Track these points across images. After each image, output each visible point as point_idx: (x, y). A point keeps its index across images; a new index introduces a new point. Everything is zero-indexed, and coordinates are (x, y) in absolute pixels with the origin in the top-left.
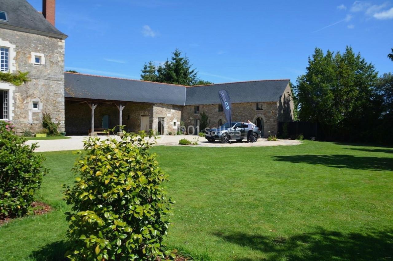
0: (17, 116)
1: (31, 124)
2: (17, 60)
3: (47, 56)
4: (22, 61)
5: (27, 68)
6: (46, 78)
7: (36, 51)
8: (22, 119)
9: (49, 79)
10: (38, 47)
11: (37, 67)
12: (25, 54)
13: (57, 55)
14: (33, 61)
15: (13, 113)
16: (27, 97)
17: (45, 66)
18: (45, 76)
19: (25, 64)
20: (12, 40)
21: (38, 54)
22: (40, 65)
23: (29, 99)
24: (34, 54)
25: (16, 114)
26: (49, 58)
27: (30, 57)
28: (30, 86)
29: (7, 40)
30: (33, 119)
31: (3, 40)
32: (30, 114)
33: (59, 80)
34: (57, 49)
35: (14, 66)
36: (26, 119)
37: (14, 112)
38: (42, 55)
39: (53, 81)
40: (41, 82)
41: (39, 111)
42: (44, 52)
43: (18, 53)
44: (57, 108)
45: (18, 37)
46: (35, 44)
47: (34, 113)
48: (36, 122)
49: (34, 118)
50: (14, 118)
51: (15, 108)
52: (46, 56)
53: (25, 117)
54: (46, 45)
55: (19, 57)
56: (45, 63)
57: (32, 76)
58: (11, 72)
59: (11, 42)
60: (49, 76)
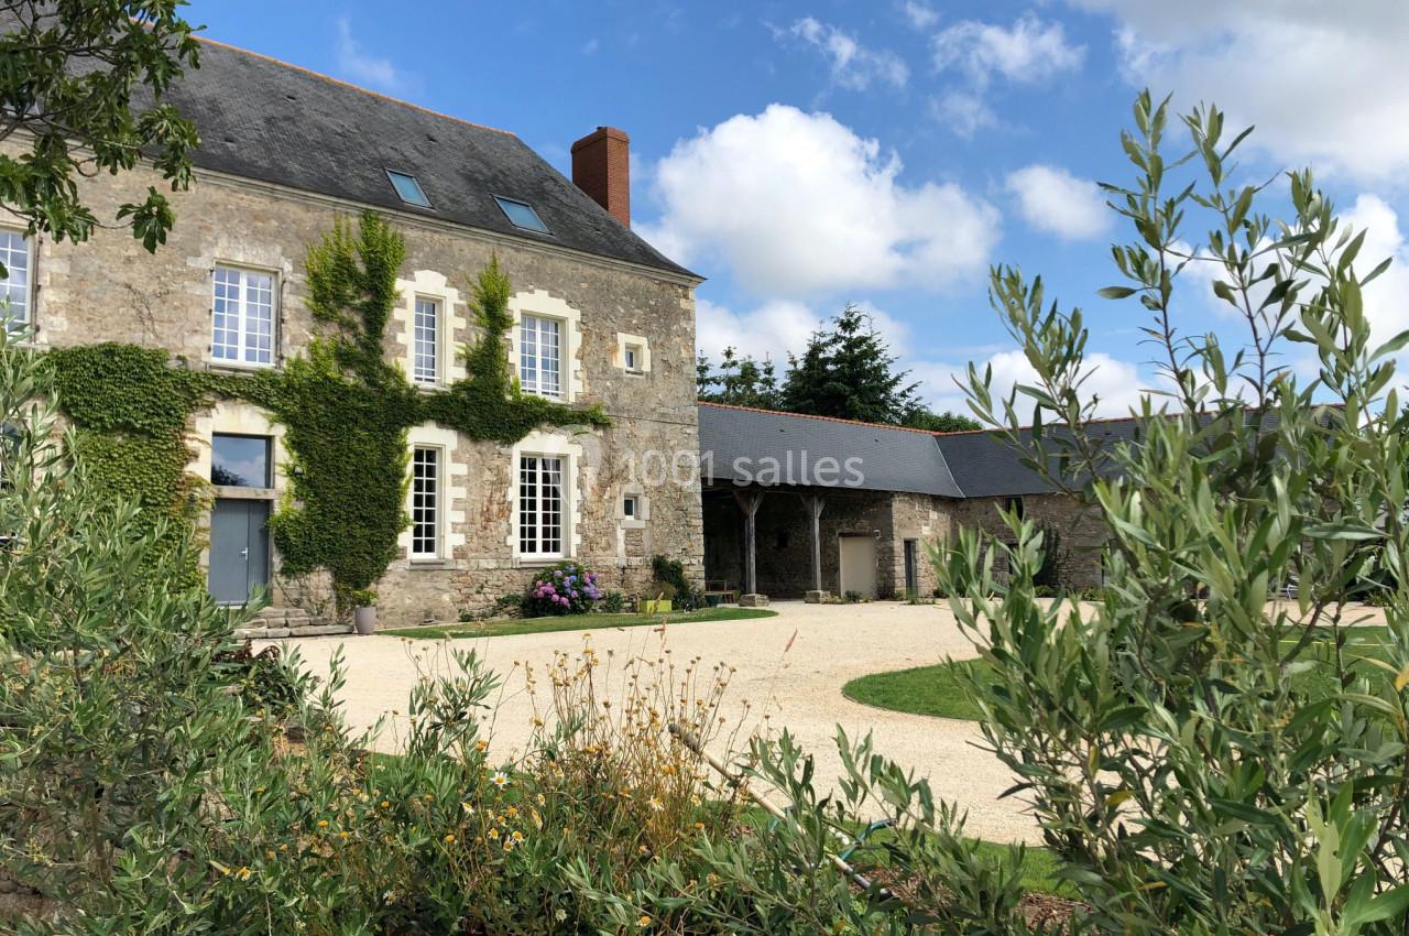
0: (589, 544)
1: (624, 569)
2: (586, 358)
3: (655, 343)
4: (596, 363)
5: (608, 384)
6: (655, 417)
7: (629, 329)
8: (600, 552)
9: (663, 420)
10: (632, 315)
11: (632, 379)
12: (602, 338)
13: (678, 339)
14: (620, 361)
15: (577, 532)
16: (612, 479)
17: (651, 376)
18: (654, 410)
19: (604, 372)
20: (573, 295)
21: (634, 339)
22: (641, 374)
23: (617, 486)
24: (624, 339)
25: (585, 538)
26: (659, 351)
27: (614, 350)
28: (619, 445)
29: (560, 296)
30: (629, 553)
31: (551, 296)
32: (620, 534)
33: (687, 421)
34: (677, 321)
35: (577, 378)
36: (609, 552)
37: (581, 529)
38: (643, 341)
39: (674, 426)
40: (645, 430)
41: (641, 524)
42: (648, 333)
43: (586, 336)
44: (685, 512)
45: (584, 285)
46: (626, 306)
47: (629, 532)
48: (635, 561)
49: (630, 547)
50: (579, 548)
51: (583, 519)
52: (653, 345)
53: (609, 546)
54: (653, 310)
55: (588, 348)
56: (652, 366)
57: (622, 410)
58: (572, 399)
59: (569, 302)
60: (662, 410)
